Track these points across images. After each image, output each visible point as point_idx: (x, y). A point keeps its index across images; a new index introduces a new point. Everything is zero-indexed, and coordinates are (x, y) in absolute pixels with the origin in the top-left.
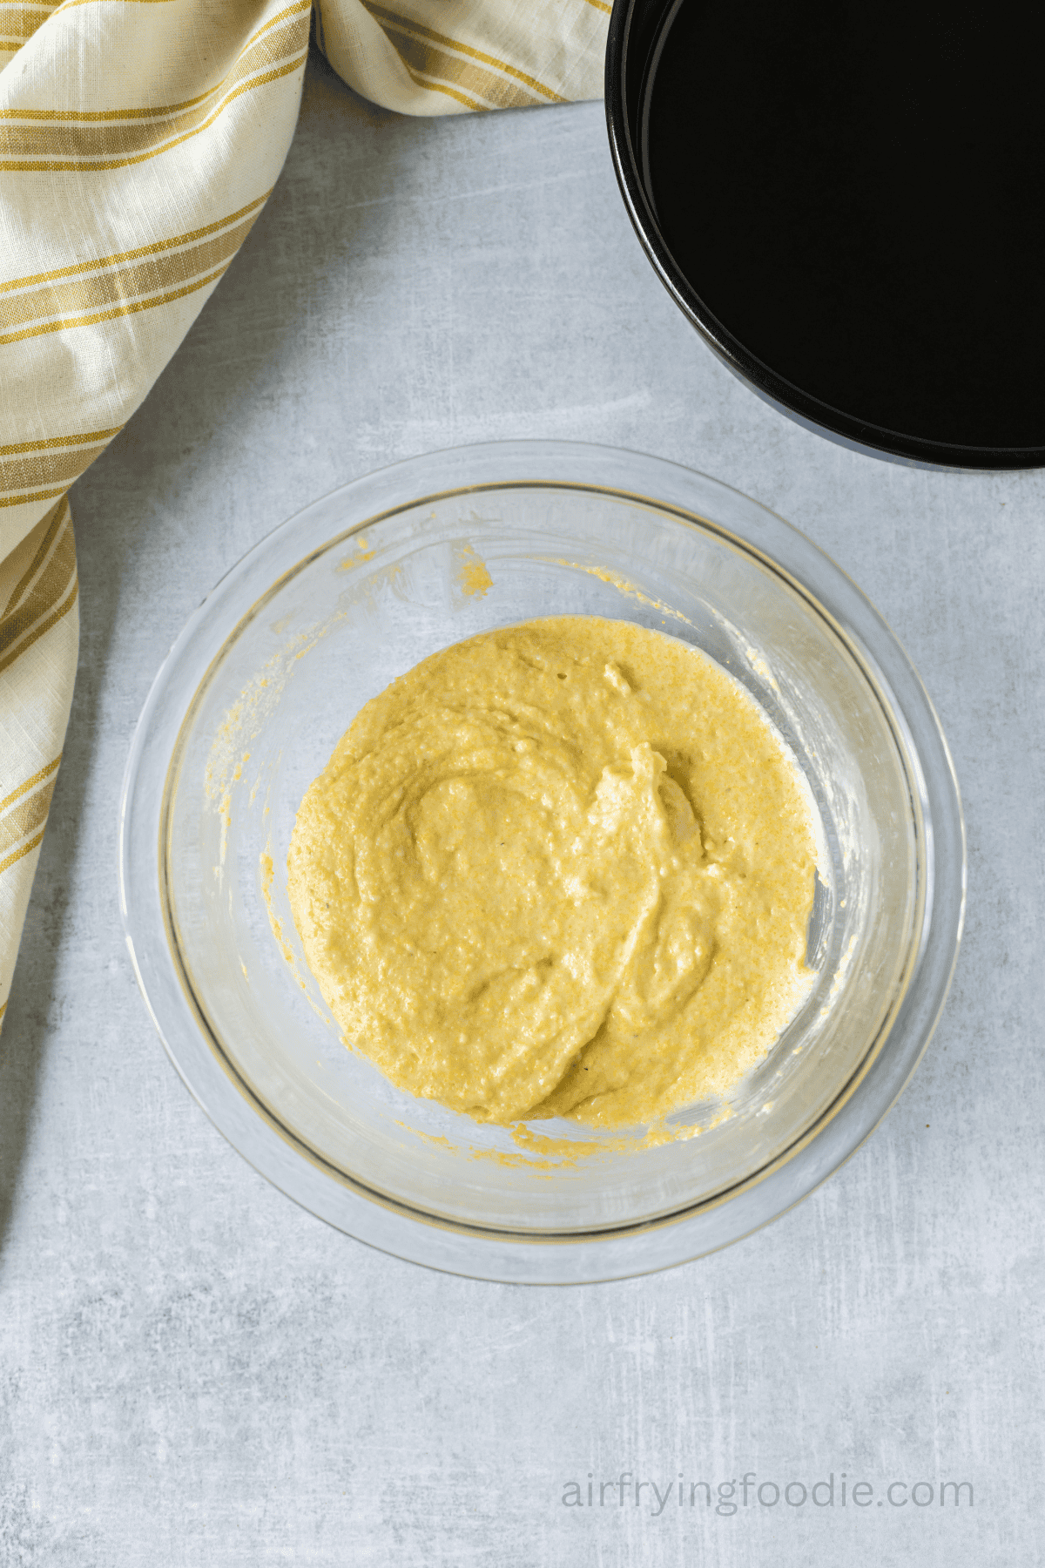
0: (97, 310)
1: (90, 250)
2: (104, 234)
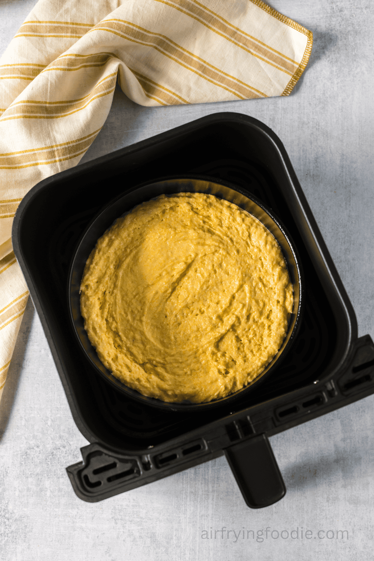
0: (49, 160)
1: (48, 143)
2: (53, 138)
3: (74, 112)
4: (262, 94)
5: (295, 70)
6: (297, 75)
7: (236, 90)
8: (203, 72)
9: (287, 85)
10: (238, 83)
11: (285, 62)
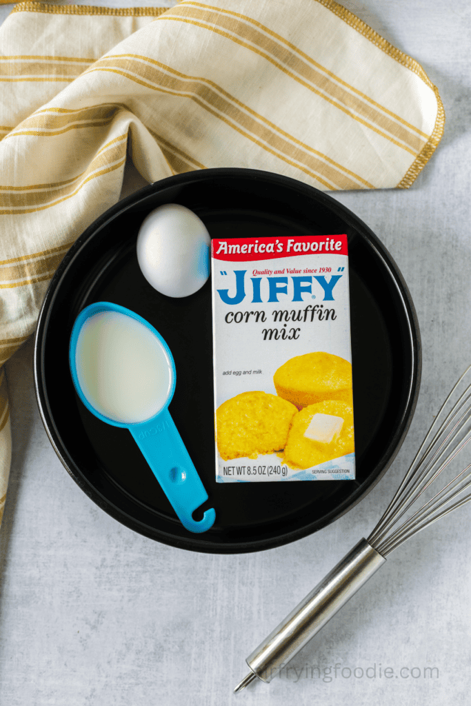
0: (16, 281)
1: (13, 252)
2: (21, 245)
3: (59, 202)
4: (366, 183)
5: (422, 146)
6: (424, 155)
7: (322, 174)
8: (269, 142)
9: (407, 170)
10: (327, 163)
11: (406, 132)
